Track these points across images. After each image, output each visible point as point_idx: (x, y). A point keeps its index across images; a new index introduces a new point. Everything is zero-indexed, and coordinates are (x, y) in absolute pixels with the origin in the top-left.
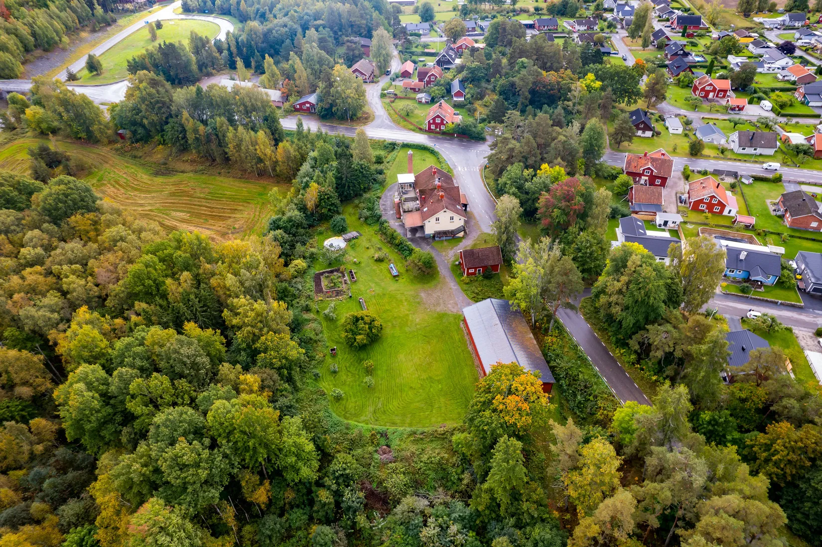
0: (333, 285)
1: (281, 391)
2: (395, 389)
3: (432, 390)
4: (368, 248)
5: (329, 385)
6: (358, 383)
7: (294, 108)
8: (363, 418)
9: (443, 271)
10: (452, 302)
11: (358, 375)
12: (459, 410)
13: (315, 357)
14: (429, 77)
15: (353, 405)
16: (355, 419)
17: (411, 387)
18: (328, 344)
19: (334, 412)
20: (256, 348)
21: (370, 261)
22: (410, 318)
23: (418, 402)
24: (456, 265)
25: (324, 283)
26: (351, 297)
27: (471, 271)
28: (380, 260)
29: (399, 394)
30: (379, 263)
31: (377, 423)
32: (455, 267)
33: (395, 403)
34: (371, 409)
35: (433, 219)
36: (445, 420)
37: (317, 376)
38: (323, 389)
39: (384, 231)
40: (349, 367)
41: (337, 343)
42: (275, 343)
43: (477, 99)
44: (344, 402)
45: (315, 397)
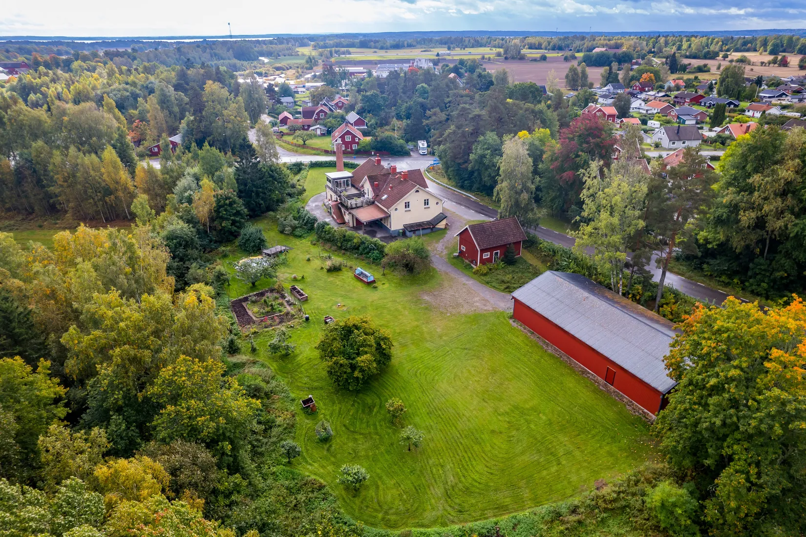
0: (268, 309)
1: (228, 495)
2: (465, 441)
3: (532, 426)
4: (309, 260)
5: (323, 467)
6: (382, 449)
7: (151, 151)
8: (429, 515)
9: (440, 267)
10: (476, 299)
11: (377, 434)
12: (607, 448)
13: (273, 422)
14: (318, 114)
15: (395, 492)
16: (411, 521)
17: (493, 432)
18: (292, 395)
19: (357, 519)
20: (146, 400)
21: (319, 274)
22: (425, 330)
23: (523, 453)
24: (455, 257)
25: (253, 310)
26: (307, 319)
27: (486, 256)
28: (334, 270)
29: (476, 448)
30: (335, 274)
31: (466, 516)
32: (455, 260)
33: (480, 467)
34: (439, 491)
35: (400, 205)
36: (597, 473)
37: (291, 454)
38: (313, 477)
39: (327, 237)
40: (353, 424)
41: (311, 389)
42: (197, 378)
43: (381, 125)
44: (372, 493)
45: (302, 497)
